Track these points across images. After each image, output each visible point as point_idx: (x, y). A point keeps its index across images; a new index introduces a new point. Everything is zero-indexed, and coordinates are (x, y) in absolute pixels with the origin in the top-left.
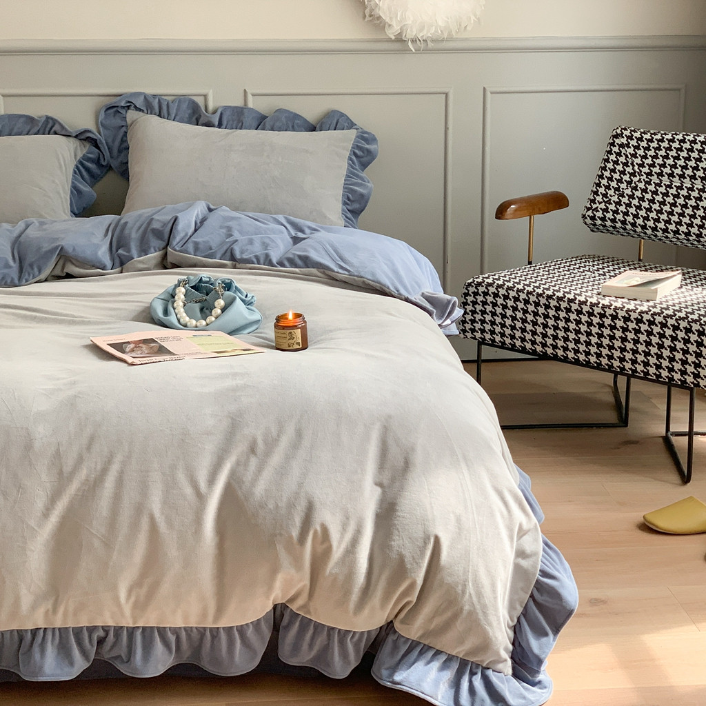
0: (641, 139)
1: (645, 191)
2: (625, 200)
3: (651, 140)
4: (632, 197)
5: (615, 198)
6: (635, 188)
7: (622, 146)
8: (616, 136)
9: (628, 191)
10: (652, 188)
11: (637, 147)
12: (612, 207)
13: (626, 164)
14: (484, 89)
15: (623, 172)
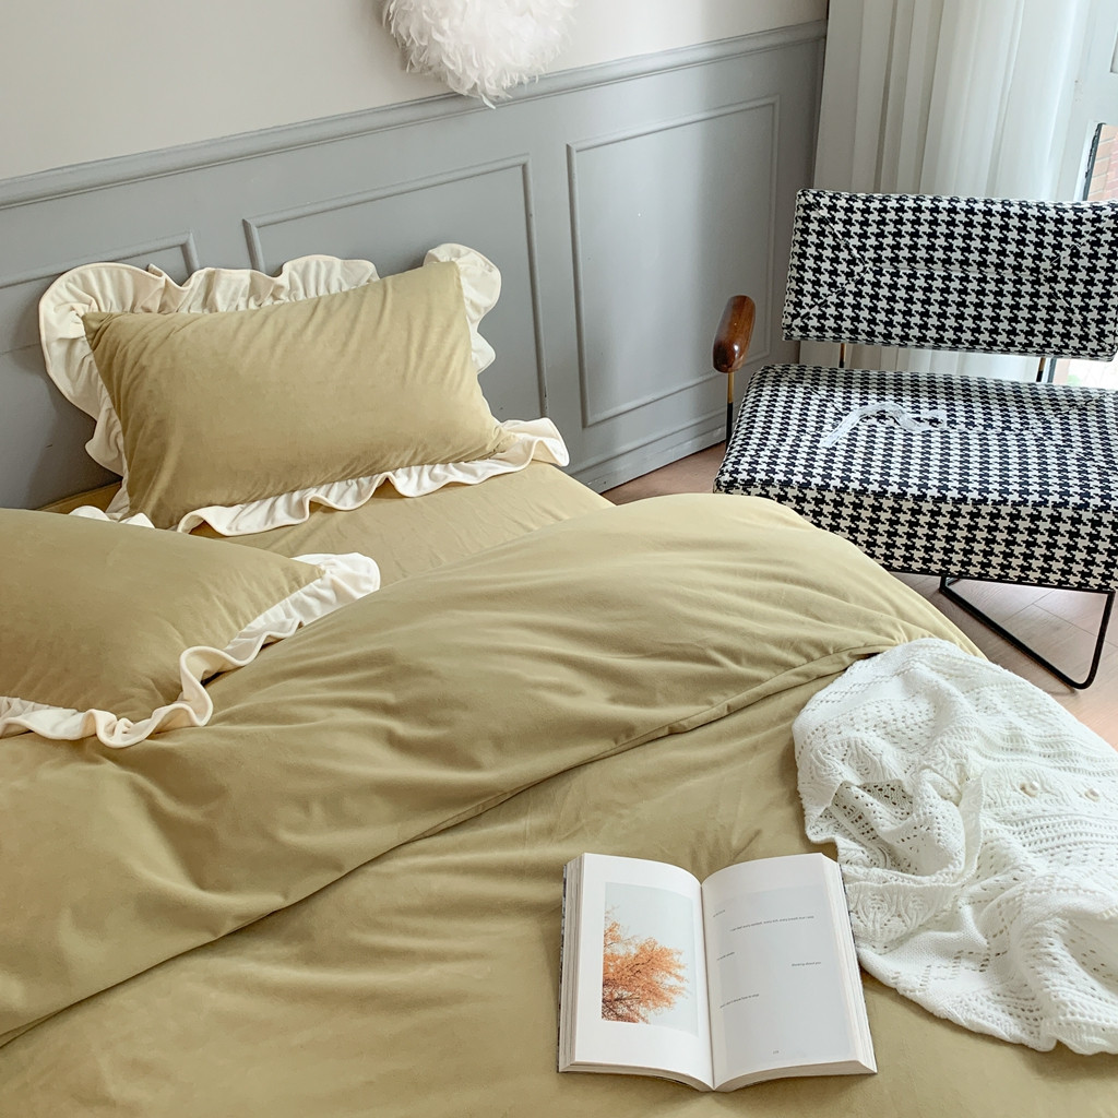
0: (850, 210)
1: (877, 284)
2: (850, 299)
3: (867, 211)
4: (858, 294)
5: (833, 298)
6: (861, 282)
7: (823, 221)
8: (810, 207)
9: (852, 287)
10: (886, 279)
11: (848, 222)
12: (831, 311)
13: (836, 248)
14: (568, 147)
15: (835, 260)
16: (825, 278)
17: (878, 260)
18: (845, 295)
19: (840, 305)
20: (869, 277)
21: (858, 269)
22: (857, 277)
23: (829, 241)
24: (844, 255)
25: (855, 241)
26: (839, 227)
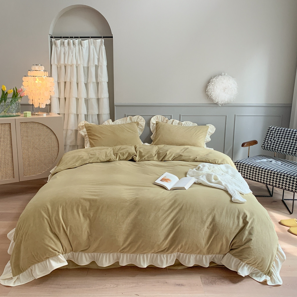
0: (276, 129)
1: (278, 141)
2: (273, 143)
3: (279, 130)
4: (274, 143)
5: (270, 143)
6: (275, 141)
7: (271, 130)
8: (270, 128)
9: (273, 141)
10: (279, 141)
11: (275, 131)
12: (269, 145)
13: (273, 135)
14: (235, 115)
15: (272, 137)
16: (270, 139)
17: (279, 137)
18: (272, 142)
19: (271, 144)
20: (277, 140)
21: (275, 139)
22: (275, 140)
23: (272, 133)
24: (274, 136)
25: (276, 134)
26: (274, 132)
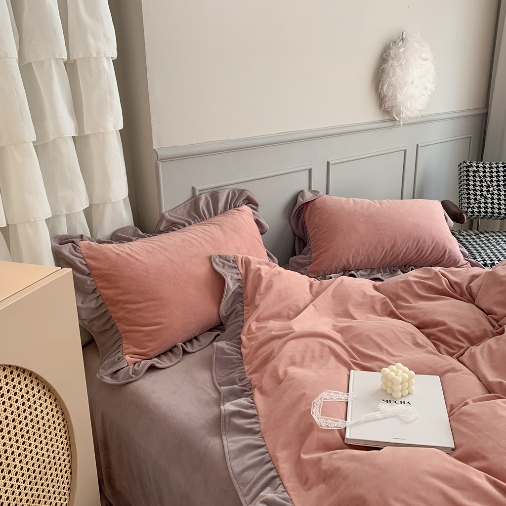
1: (499, 195)
3: (491, 168)
5: (483, 200)
6: (493, 194)
8: (469, 167)
11: (485, 172)
13: (481, 181)
15: (481, 186)
17: (498, 185)
19: (486, 203)
20: (496, 192)
21: (491, 189)
22: (491, 192)
